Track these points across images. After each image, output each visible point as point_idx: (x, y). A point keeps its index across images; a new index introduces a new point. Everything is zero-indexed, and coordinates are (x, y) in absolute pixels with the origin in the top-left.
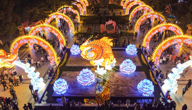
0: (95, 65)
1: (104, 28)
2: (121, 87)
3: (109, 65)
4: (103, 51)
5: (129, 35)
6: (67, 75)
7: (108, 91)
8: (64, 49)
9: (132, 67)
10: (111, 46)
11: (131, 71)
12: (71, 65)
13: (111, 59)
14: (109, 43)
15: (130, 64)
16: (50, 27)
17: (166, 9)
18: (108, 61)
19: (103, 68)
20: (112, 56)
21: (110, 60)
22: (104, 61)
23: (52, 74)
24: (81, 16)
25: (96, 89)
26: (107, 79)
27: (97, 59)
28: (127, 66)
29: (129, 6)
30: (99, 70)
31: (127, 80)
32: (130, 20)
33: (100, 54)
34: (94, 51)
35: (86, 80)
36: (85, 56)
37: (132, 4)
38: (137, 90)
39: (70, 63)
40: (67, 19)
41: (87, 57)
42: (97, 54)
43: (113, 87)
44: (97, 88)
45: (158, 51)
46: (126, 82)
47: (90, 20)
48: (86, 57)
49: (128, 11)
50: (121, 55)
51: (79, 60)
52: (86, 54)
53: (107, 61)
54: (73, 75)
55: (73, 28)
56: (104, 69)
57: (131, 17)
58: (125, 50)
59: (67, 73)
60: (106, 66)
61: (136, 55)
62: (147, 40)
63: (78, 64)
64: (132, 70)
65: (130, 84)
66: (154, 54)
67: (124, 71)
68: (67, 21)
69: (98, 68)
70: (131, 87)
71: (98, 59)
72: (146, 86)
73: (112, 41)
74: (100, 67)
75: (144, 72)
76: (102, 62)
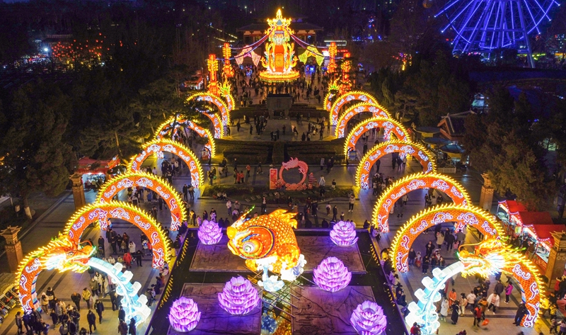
0: (258, 269)
1: (279, 178)
2: (315, 320)
3: (290, 269)
4: (276, 240)
5: (342, 196)
6: (194, 291)
7: (287, 330)
8: (183, 229)
9: (340, 275)
10: (293, 228)
11: (340, 284)
12: (201, 269)
13: (293, 257)
14: (288, 221)
15: (337, 267)
16: (151, 179)
17: (441, 127)
18: (286, 260)
19: (277, 277)
20: (295, 249)
21: (292, 259)
22: (278, 261)
23: (161, 289)
24: (218, 142)
25: (261, 326)
26: (286, 302)
27: (262, 256)
28: (330, 273)
29: (343, 115)
30: (266, 281)
31: (329, 304)
32: (346, 154)
33: (270, 245)
34: (256, 239)
35: (240, 303)
36: (238, 249)
37: (353, 111)
38: (350, 325)
39: (199, 265)
40: (187, 155)
41: (242, 251)
42: (263, 245)
43: (298, 318)
44: (263, 323)
45: (402, 240)
46: (327, 308)
47: (243, 153)
48: (240, 252)
49: (341, 128)
50: (320, 247)
51: (218, 257)
52: (239, 246)
53: (284, 260)
54: (207, 292)
55: (199, 175)
56: (279, 279)
57: (349, 145)
58: (328, 234)
59: (194, 287)
60: (282, 272)
61: (354, 247)
62: (382, 212)
63: (218, 267)
64: (342, 282)
65: (336, 313)
66: (395, 246)
67: (324, 283)
68: (186, 159)
69: (265, 276)
70: (338, 320)
71: (265, 257)
72: (368, 316)
73: (295, 218)
74: (270, 274)
75: (369, 287)
76: (275, 262)
